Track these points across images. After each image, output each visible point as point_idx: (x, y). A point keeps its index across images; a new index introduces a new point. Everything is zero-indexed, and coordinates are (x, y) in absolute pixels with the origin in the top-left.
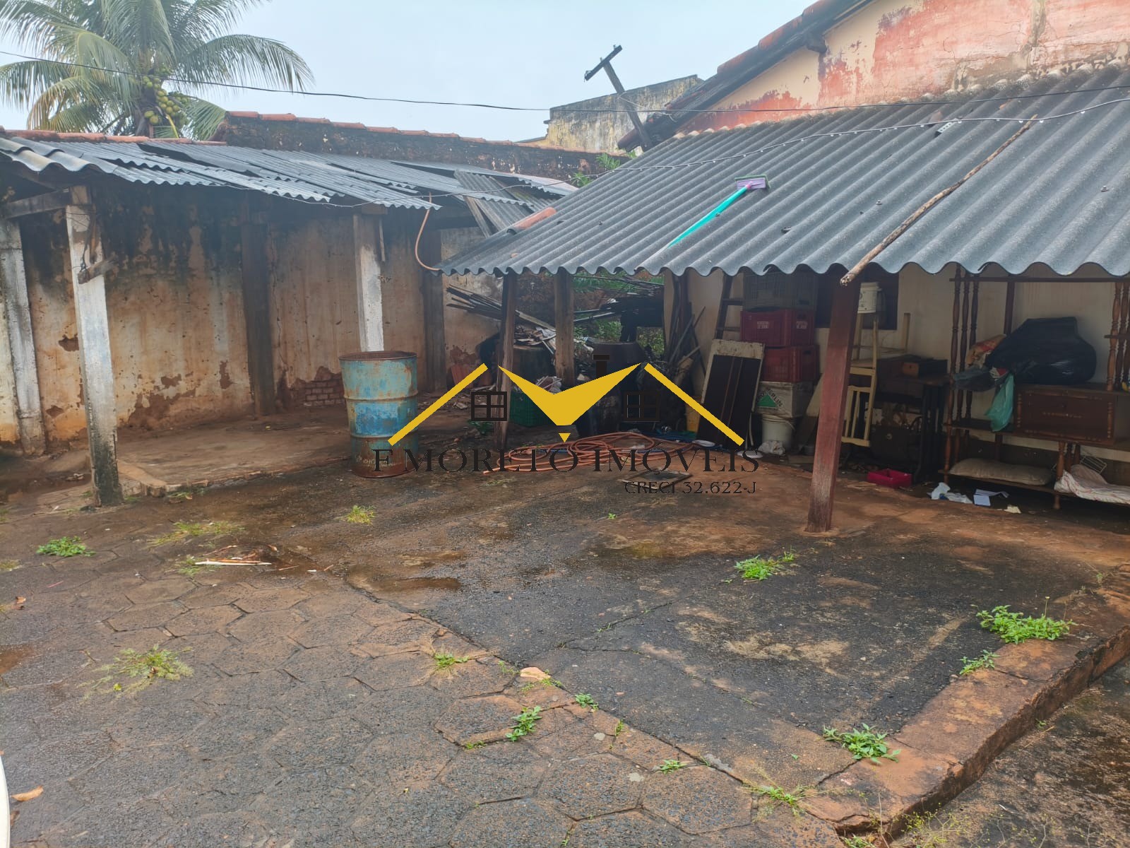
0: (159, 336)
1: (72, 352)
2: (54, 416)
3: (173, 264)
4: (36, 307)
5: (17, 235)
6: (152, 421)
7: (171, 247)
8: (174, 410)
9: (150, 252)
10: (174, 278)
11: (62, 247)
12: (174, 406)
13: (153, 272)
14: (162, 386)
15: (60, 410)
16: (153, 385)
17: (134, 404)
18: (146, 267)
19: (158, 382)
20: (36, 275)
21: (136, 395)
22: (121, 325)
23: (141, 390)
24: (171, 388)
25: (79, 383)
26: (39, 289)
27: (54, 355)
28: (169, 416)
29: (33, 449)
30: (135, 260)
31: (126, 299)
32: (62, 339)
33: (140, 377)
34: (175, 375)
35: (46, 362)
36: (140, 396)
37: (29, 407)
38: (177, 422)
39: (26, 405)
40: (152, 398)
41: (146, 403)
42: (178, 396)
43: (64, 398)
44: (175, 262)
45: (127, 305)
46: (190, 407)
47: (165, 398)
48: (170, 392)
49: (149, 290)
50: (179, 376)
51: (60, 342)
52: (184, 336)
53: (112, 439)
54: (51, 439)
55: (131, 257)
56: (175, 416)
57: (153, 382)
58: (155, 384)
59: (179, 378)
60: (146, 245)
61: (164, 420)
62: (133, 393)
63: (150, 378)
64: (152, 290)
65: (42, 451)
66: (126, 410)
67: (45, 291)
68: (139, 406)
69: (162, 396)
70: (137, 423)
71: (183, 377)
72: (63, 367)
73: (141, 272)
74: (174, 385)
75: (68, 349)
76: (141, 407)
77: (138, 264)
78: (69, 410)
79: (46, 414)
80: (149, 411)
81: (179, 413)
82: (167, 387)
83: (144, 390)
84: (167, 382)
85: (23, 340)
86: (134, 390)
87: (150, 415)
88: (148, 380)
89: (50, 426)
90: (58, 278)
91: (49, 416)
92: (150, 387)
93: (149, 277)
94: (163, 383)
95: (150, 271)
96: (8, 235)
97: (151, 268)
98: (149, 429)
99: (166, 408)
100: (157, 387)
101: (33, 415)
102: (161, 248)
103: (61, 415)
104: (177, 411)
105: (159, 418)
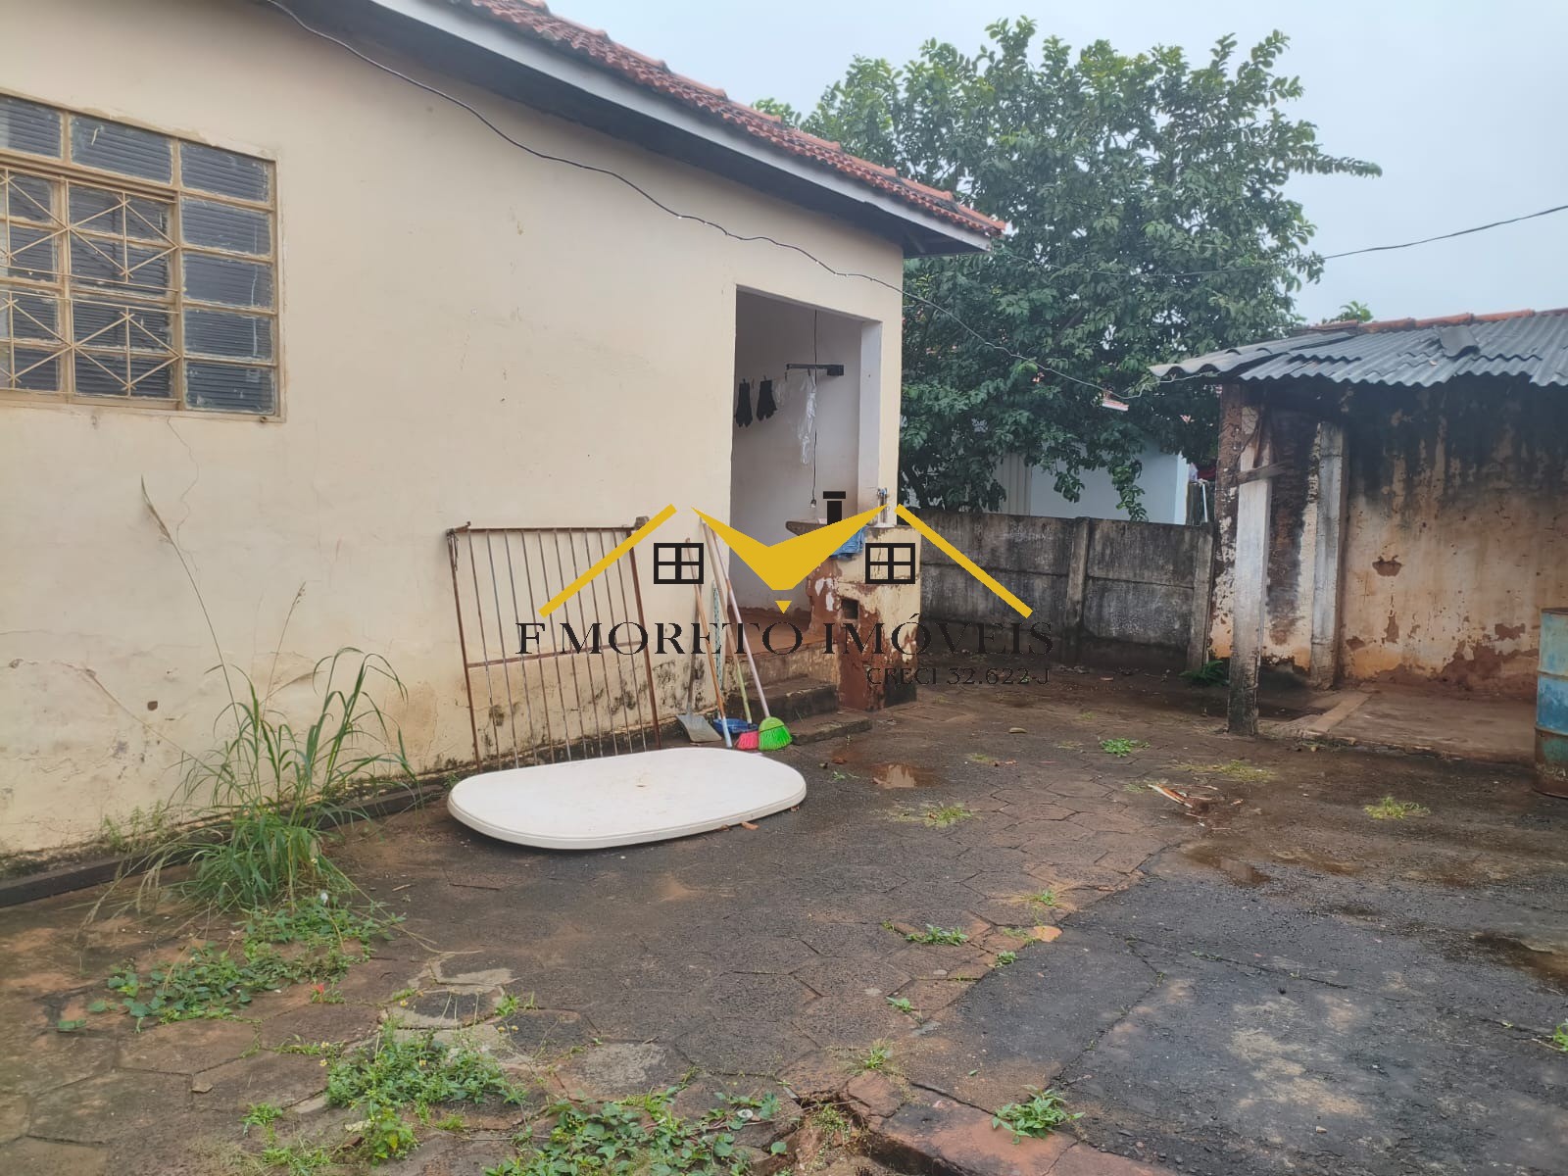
0: (1502, 570)
1: (1386, 577)
2: (1353, 649)
3: (1538, 476)
4: (1354, 521)
5: (1339, 440)
6: (1473, 679)
7: (1538, 454)
8: (1507, 671)
9: (1507, 459)
10: (1536, 494)
11: (1395, 453)
12: (1508, 666)
13: (1507, 485)
14: (1494, 636)
15: (1362, 643)
16: (1482, 633)
17: (1452, 652)
18: (1499, 478)
19: (1491, 631)
20: (1361, 484)
21: (1456, 642)
22: (1453, 550)
23: (1465, 637)
24: (1507, 640)
25: (1388, 614)
26: (1361, 502)
27: (1365, 579)
28: (1499, 678)
29: (1320, 680)
30: (1485, 470)
31: (1465, 519)
32: (1377, 560)
33: (1467, 619)
34: (1517, 624)
35: (1354, 585)
36: (1462, 644)
37: (1322, 633)
38: (1509, 687)
39: (1319, 630)
40: (1478, 649)
41: (1469, 655)
42: (1514, 654)
43: (1368, 630)
44: (1543, 473)
45: (1465, 526)
46: (1531, 672)
47: (1497, 652)
48: (1506, 646)
49: (1498, 508)
50: (1523, 626)
51: (1374, 564)
52: (1538, 574)
53: (1253, 661)
54: (1347, 674)
55: (1480, 466)
56: (1508, 679)
57: (1483, 629)
58: (1486, 632)
59: (1522, 628)
60: (1504, 450)
61: (1491, 680)
62: (1454, 638)
63: (1480, 623)
64: (1502, 509)
65: (1328, 685)
66: (1442, 658)
67: (1368, 503)
68: (1458, 656)
69: (1494, 650)
70: (1453, 677)
71: (1528, 628)
72: (1373, 593)
73: (1491, 486)
74: (1512, 637)
75: (1381, 573)
76: (1462, 657)
77: (1488, 475)
78: (1371, 645)
79: (1345, 644)
80: (1471, 665)
81: (1515, 676)
82: (1502, 638)
83: (1469, 637)
84: (1503, 631)
85: (1327, 556)
86: (1456, 634)
87: (1472, 670)
88: (1477, 626)
89: (1347, 660)
90: (1385, 490)
91: (1348, 648)
92: (1477, 635)
93: (1501, 491)
94: (1497, 633)
95: (1502, 484)
96: (1331, 440)
97: (1506, 480)
98: (1468, 689)
99: (1497, 666)
100: (1488, 637)
101: (1324, 641)
102: (1524, 453)
103: (1361, 649)
104: (1512, 673)
105: (1484, 678)
